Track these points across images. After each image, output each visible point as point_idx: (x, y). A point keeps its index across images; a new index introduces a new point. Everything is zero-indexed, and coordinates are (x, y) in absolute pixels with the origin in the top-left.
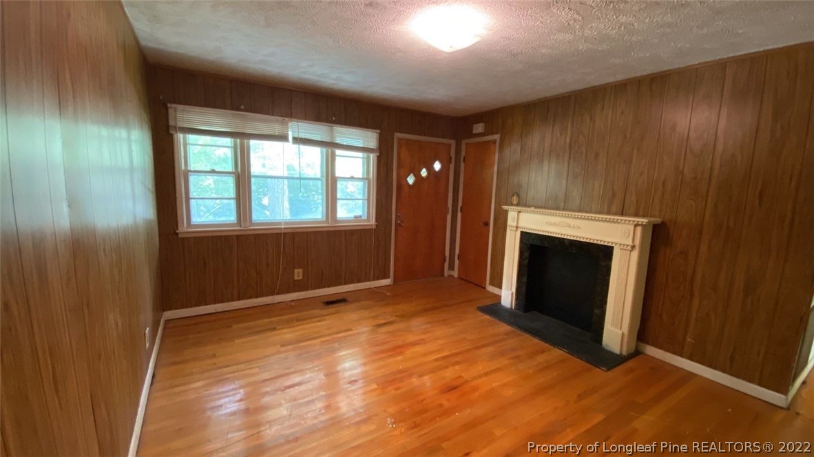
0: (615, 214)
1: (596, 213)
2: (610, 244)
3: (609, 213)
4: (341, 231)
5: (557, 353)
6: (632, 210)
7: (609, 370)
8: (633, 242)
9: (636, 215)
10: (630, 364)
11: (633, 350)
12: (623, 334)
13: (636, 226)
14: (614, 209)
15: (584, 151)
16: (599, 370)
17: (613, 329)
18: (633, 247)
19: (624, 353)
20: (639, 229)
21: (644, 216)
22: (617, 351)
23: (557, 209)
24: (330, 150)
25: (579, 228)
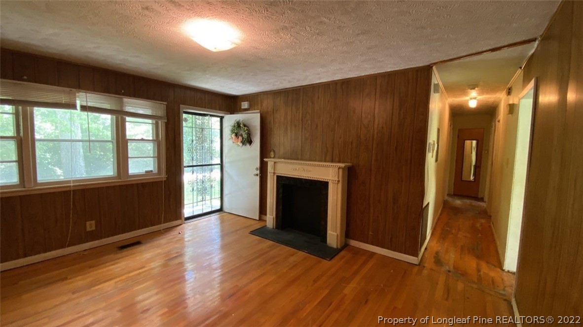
0: (329, 162)
1: (319, 161)
2: (326, 181)
3: (325, 161)
4: (133, 184)
5: (301, 254)
6: (337, 159)
7: (331, 259)
8: (338, 178)
9: (339, 162)
10: (343, 253)
11: (344, 244)
12: (337, 235)
13: (339, 168)
14: (328, 159)
15: (310, 124)
16: (325, 260)
17: (332, 233)
18: (338, 181)
19: (339, 247)
20: (341, 171)
21: (343, 162)
22: (335, 246)
23: (297, 159)
24: (120, 117)
25: (310, 171)
